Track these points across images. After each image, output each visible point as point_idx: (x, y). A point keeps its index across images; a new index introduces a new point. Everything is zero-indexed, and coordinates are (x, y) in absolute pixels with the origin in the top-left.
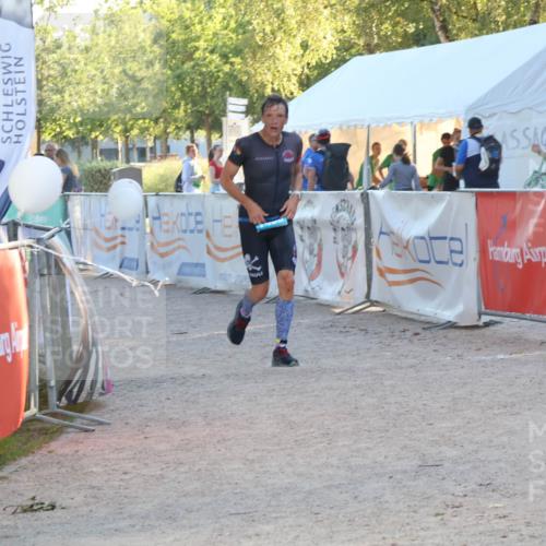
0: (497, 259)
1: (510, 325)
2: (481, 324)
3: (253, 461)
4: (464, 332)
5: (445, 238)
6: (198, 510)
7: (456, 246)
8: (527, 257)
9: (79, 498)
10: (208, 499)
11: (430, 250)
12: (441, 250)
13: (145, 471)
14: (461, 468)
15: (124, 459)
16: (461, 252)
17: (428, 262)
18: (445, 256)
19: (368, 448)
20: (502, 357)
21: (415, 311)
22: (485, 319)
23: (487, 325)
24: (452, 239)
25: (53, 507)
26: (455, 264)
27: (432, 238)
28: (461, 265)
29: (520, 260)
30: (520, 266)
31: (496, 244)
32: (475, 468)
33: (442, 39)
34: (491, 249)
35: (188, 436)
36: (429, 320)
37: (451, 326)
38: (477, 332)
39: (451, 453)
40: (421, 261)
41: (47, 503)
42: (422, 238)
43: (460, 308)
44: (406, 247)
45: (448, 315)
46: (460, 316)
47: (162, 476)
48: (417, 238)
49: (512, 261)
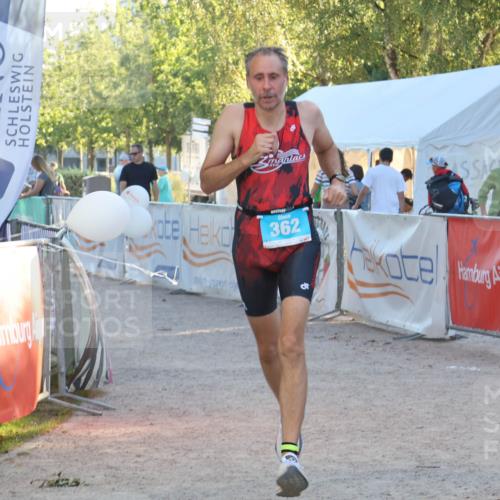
0: (466, 279)
1: (475, 340)
2: (447, 337)
3: (257, 452)
4: (432, 343)
5: (416, 257)
6: (215, 494)
7: (427, 265)
8: (495, 280)
9: (99, 477)
10: (221, 485)
11: (402, 267)
12: (412, 268)
13: (157, 455)
14: (457, 471)
15: (136, 443)
16: (431, 271)
17: (400, 278)
18: (415, 273)
19: (365, 447)
20: (474, 369)
21: (384, 321)
22: (452, 333)
23: (453, 338)
24: (422, 258)
25: (77, 484)
26: (424, 282)
27: (403, 257)
28: (431, 282)
29: (489, 282)
30: (489, 287)
31: (465, 265)
32: (471, 472)
33: (392, 75)
34: (460, 270)
35: (191, 425)
36: (397, 330)
37: (420, 337)
38: (444, 344)
39: (445, 456)
40: (393, 277)
41: (71, 480)
42: (395, 256)
43: (428, 322)
44: (379, 264)
45: (417, 328)
46: (428, 329)
47: (174, 462)
48: (388, 255)
49: (481, 281)
